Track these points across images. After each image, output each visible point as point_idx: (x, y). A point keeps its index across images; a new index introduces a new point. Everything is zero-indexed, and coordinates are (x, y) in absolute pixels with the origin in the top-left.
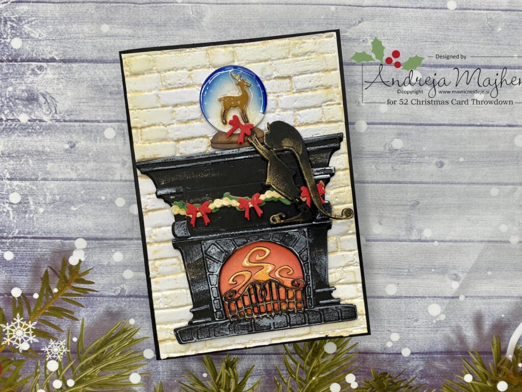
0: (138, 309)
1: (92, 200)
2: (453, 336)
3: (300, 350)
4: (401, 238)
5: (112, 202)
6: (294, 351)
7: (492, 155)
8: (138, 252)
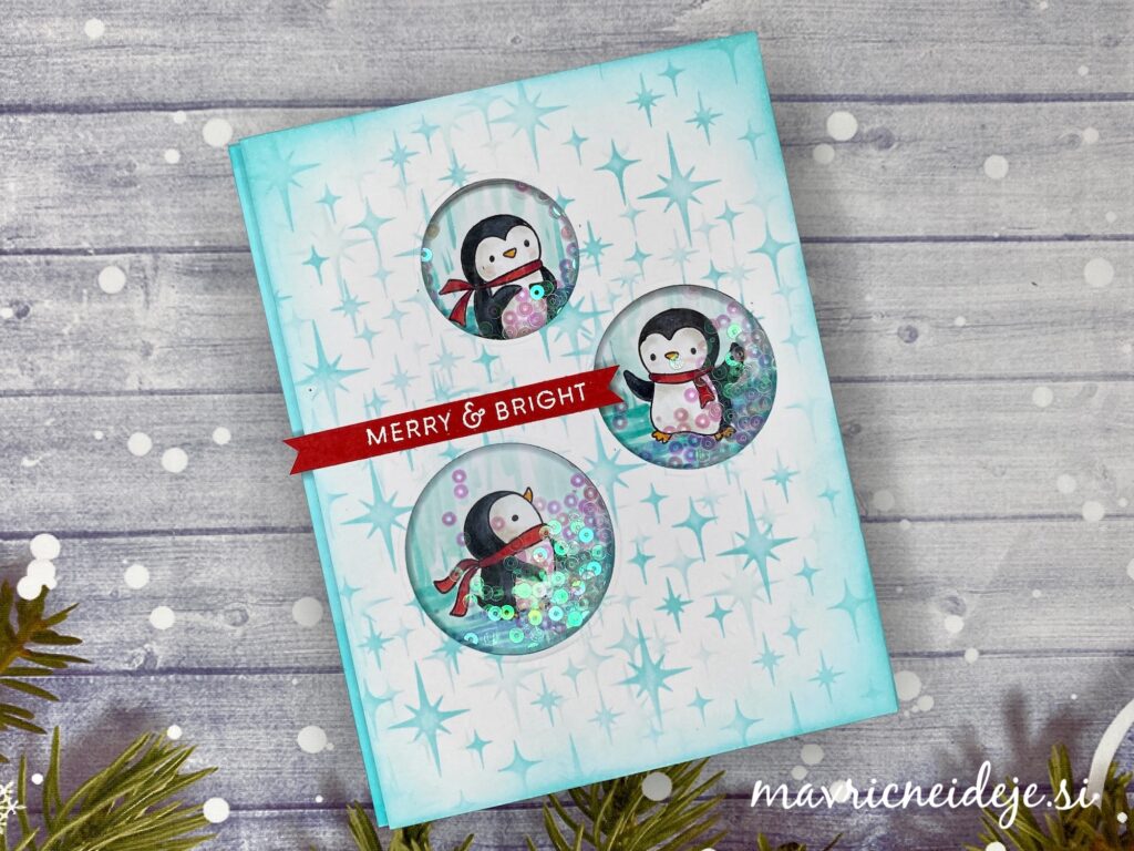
0: (188, 700)
1: (73, 439)
2: (956, 752)
3: (584, 795)
5: (120, 444)
7: (1032, 310)
8: (184, 563)
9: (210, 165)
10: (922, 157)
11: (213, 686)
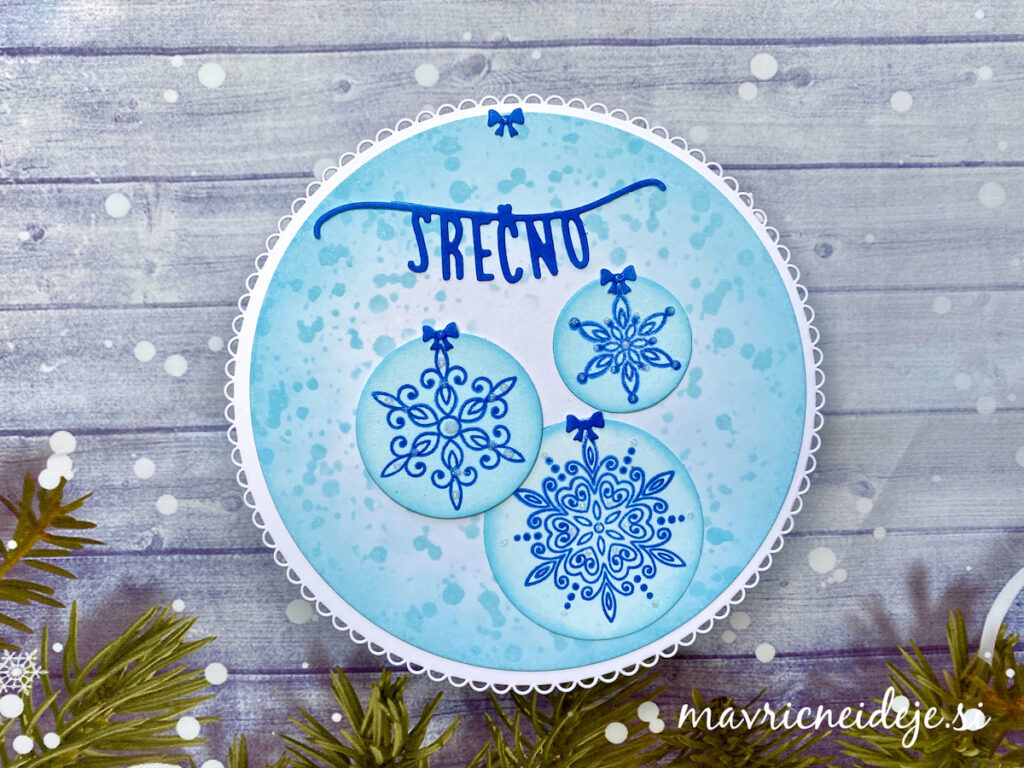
0: (190, 577)
1: (85, 348)
2: (866, 618)
5: (128, 351)
7: (932, 229)
8: (185, 456)
9: (206, 104)
10: (836, 92)
11: (212, 564)
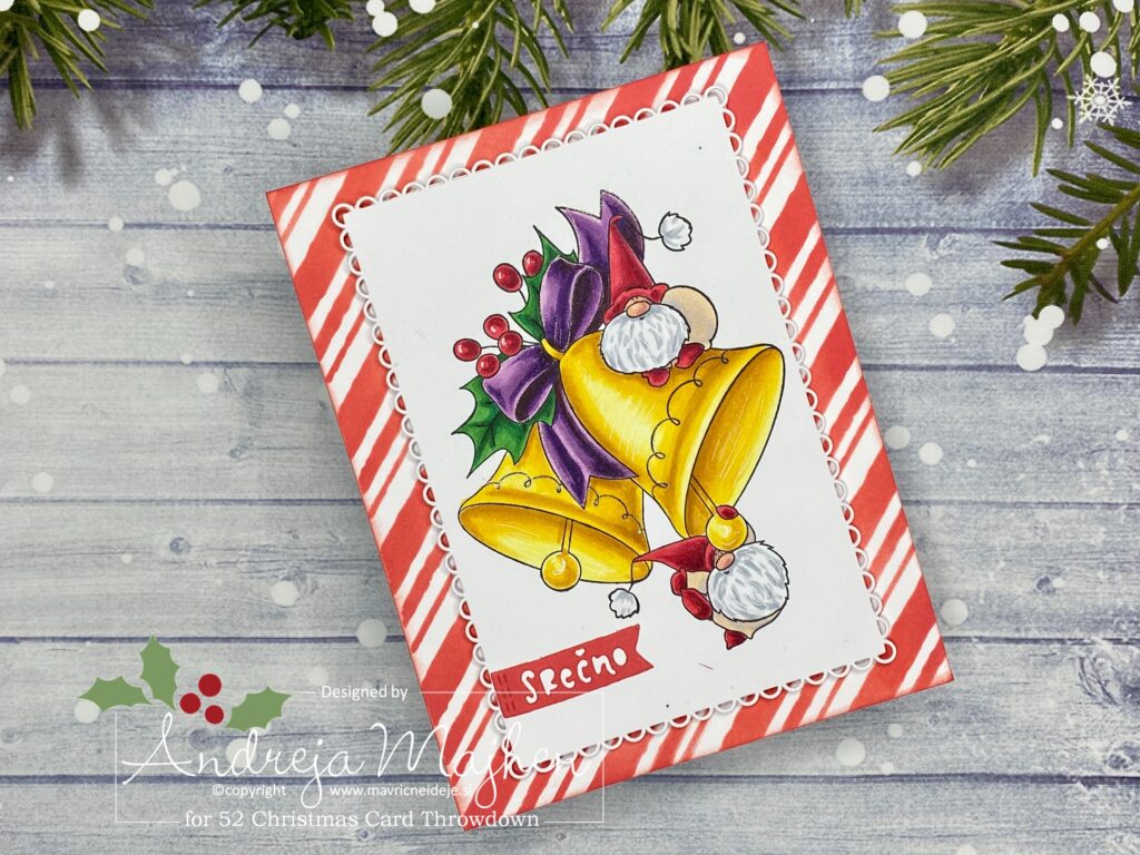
0: (898, 201)
1: (998, 459)
2: (131, 125)
3: (510, 101)
4: (274, 371)
5: (950, 454)
6: (525, 96)
7: (54, 569)
8: (893, 338)
9: (858, 721)
11: (871, 216)
